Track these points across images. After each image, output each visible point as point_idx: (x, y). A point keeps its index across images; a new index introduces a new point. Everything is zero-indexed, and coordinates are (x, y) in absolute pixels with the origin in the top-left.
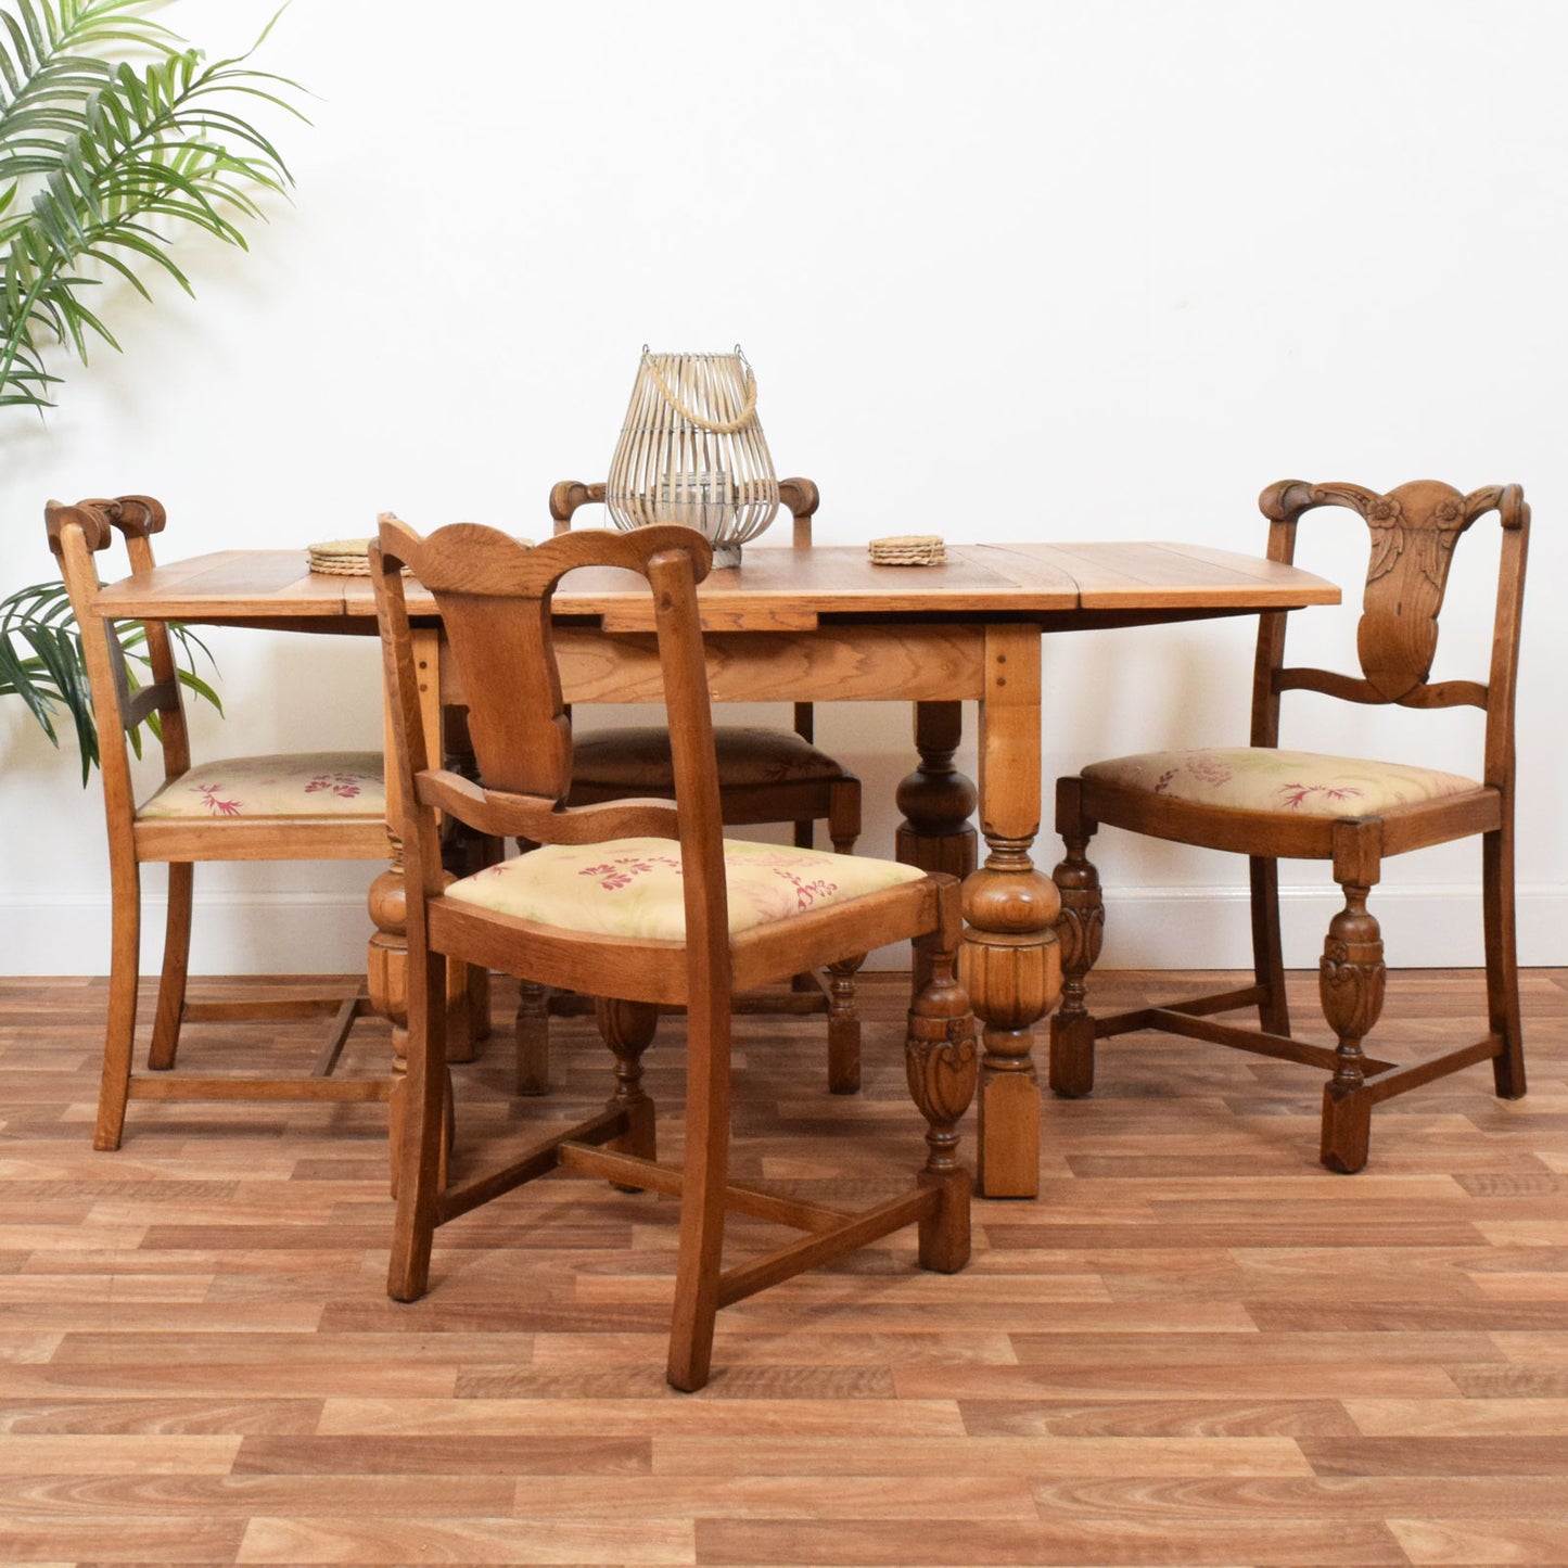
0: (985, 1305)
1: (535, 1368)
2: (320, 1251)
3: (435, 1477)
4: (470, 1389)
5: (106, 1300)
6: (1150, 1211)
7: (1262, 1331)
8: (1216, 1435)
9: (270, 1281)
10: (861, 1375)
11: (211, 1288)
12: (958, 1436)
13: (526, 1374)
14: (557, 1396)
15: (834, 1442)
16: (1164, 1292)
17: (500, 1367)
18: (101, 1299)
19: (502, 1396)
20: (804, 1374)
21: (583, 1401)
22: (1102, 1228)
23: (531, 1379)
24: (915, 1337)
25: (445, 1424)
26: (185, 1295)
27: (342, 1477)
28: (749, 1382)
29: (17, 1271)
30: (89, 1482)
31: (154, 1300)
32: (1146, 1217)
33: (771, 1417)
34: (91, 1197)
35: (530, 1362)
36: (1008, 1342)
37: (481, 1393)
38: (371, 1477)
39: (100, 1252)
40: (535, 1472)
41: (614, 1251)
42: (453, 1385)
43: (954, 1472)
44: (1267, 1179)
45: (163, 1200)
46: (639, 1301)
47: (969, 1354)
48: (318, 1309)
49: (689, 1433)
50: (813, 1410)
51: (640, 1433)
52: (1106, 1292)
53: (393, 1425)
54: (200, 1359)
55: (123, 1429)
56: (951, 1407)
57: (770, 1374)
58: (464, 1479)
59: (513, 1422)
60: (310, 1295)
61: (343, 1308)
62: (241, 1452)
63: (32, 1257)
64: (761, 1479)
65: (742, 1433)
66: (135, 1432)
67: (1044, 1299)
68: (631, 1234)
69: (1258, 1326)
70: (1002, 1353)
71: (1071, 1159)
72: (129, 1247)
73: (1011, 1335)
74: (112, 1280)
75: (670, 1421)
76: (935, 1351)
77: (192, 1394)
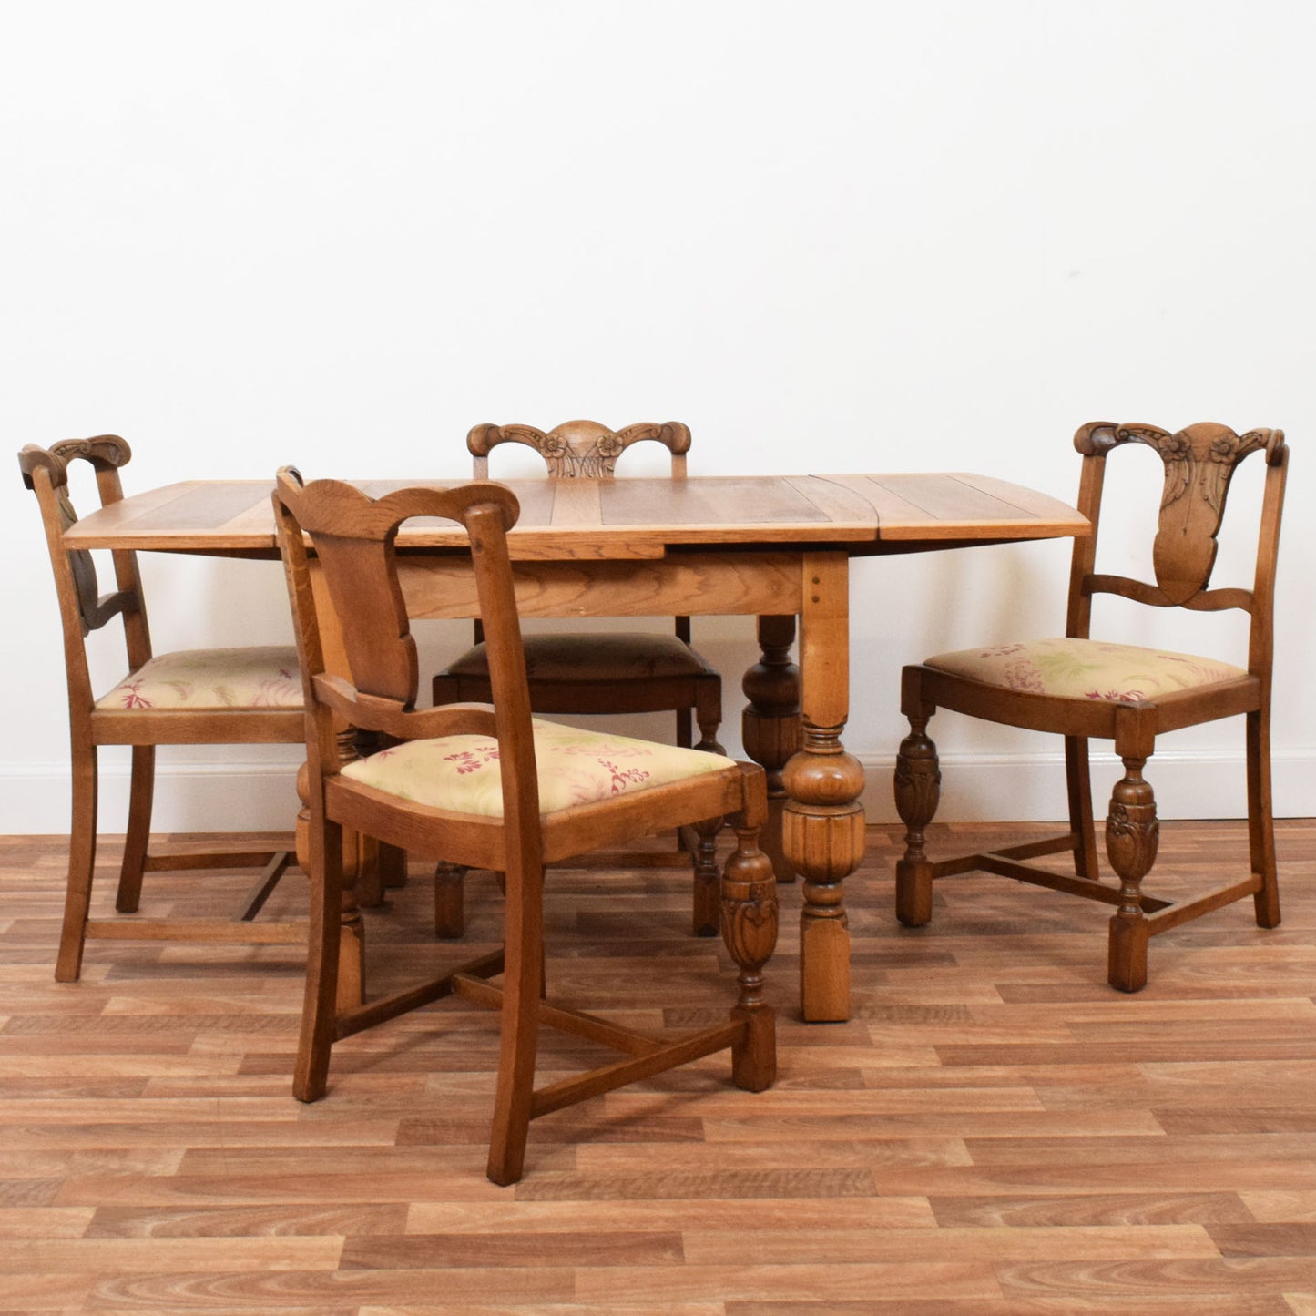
0: (942, 1115)
1: (580, 1174)
2: (390, 1075)
3: (507, 1269)
4: (527, 1192)
5: (217, 1120)
6: (1067, 1031)
7: (1168, 1133)
8: (1139, 1223)
9: (350, 1101)
10: (848, 1176)
12: (930, 1228)
13: (573, 1179)
14: (600, 1197)
15: (832, 1234)
16: (1086, 1101)
17: (551, 1173)
18: (212, 1119)
19: (555, 1199)
20: (801, 1176)
21: (622, 1202)
22: (1032, 1047)
23: (577, 1184)
24: (888, 1143)
25: (510, 1224)
26: (283, 1115)
27: (431, 1270)
28: (756, 1184)
29: (139, 1095)
30: (223, 1278)
31: (256, 1119)
32: (1065, 1037)
33: (778, 1213)
34: (193, 1030)
35: (575, 1169)
36: (965, 1147)
37: (538, 1196)
38: (454, 1271)
39: (206, 1077)
40: (590, 1264)
43: (931, 1258)
44: (1161, 1003)
45: (252, 1032)
47: (933, 1157)
48: (394, 1124)
49: (712, 1228)
50: (812, 1207)
51: (673, 1229)
52: (1039, 1102)
53: (468, 1225)
54: (303, 1170)
55: (245, 1232)
56: (922, 1203)
57: (771, 1178)
58: (531, 1270)
59: (569, 1221)
60: (385, 1114)
61: (416, 1123)
62: (345, 1251)
63: (149, 1083)
64: (776, 1266)
65: (756, 1228)
66: (256, 1234)
67: (989, 1109)
69: (1166, 1130)
70: (960, 1156)
71: (1000, 988)
72: (229, 1073)
73: (965, 1140)
74: (219, 1103)
75: (695, 1218)
76: (905, 1155)
77: (298, 1201)
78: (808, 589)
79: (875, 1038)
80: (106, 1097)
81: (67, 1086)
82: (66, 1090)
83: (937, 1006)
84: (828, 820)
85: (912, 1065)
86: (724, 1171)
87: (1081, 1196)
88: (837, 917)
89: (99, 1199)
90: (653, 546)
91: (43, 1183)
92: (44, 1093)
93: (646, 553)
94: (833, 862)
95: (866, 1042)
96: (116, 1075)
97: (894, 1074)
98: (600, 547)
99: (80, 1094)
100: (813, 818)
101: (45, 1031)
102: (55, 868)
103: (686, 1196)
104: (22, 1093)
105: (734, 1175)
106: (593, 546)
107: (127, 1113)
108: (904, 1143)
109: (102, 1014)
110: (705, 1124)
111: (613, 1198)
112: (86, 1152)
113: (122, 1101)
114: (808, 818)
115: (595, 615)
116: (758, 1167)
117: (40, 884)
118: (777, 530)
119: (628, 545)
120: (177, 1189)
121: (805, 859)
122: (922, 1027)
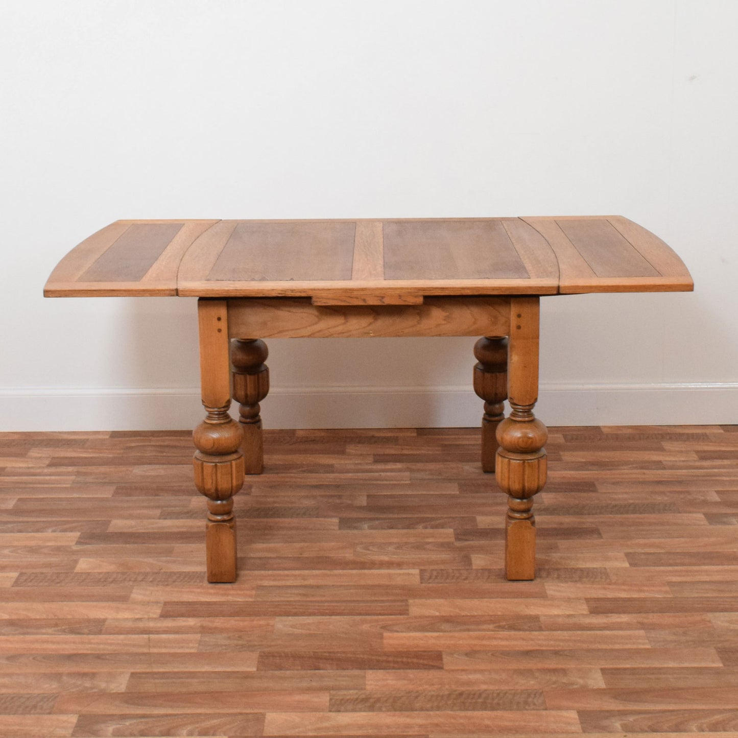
0: (588, 651)
1: (368, 692)
2: (252, 618)
4: (338, 706)
5: (148, 651)
6: (667, 588)
7: (725, 665)
8: (703, 731)
9: (229, 638)
10: (529, 695)
11: (200, 643)
12: (578, 733)
13: (364, 696)
14: (380, 710)
16: (675, 641)
17: (351, 692)
18: (145, 650)
19: (354, 710)
20: (501, 695)
21: (393, 713)
22: (644, 600)
23: (365, 700)
24: (555, 671)
25: (328, 729)
26: (188, 648)
28: (474, 701)
29: (100, 632)
31: (172, 651)
32: (666, 592)
33: (487, 722)
34: (131, 583)
35: (365, 689)
36: (600, 674)
37: (342, 708)
39: (140, 619)
41: (402, 617)
42: (328, 704)
44: (726, 567)
45: (167, 585)
46: (415, 649)
47: (581, 681)
48: (255, 656)
49: (447, 732)
50: (507, 717)
51: (423, 733)
52: (647, 641)
53: (301, 729)
54: (202, 688)
55: (168, 733)
56: (573, 715)
57: (484, 695)
59: (361, 727)
60: (250, 647)
61: (268, 655)
63: (106, 623)
65: (473, 732)
66: (175, 734)
67: (617, 647)
68: (407, 605)
69: (723, 663)
70: (597, 681)
71: (627, 555)
72: (155, 616)
73: (602, 669)
74: (149, 638)
75: (437, 725)
76: (565, 680)
77: (199, 711)
78: (514, 321)
79: (549, 593)
80: (79, 633)
81: (56, 625)
82: (56, 629)
83: (589, 568)
84: (524, 462)
85: (572, 613)
86: (455, 691)
87: (669, 711)
88: (528, 519)
89: (79, 709)
90: (416, 297)
91: (45, 697)
92: (44, 631)
93: (411, 301)
94: (526, 488)
95: (543, 596)
96: (86, 617)
97: (560, 620)
98: (383, 297)
99: (64, 631)
100: (515, 461)
101: (41, 584)
102: (40, 458)
103: (432, 709)
104: (29, 630)
105: (461, 694)
106: (378, 296)
107: (93, 646)
108: (564, 672)
109: (75, 571)
110: (444, 656)
111: (388, 711)
112: (70, 675)
113: (91, 637)
114: (511, 461)
115: (380, 336)
116: (476, 688)
117: (32, 470)
119: (400, 296)
120: (126, 702)
121: (509, 485)
122: (579, 585)
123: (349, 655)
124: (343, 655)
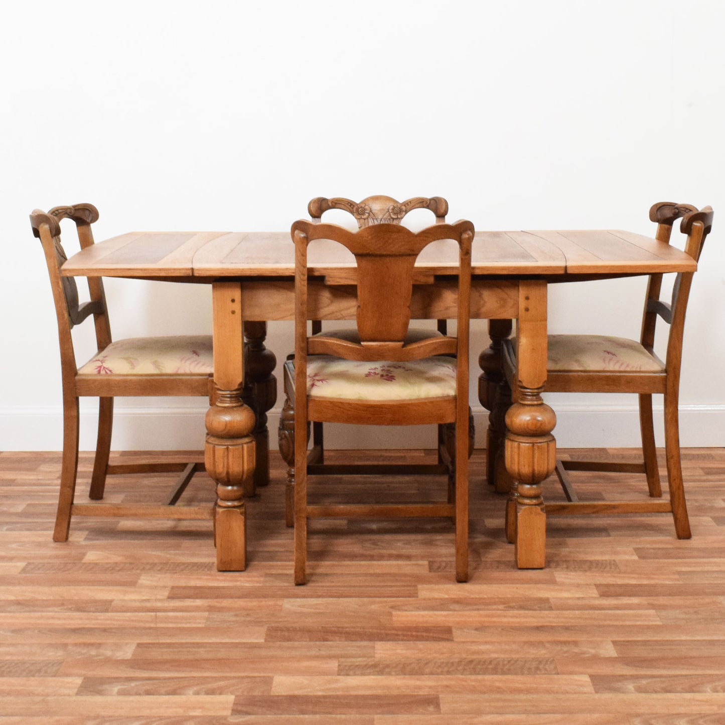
0: (599, 626)
1: (377, 660)
2: (260, 599)
3: (334, 716)
4: (345, 670)
5: (155, 626)
6: (677, 577)
8: (717, 692)
9: (236, 615)
10: (540, 662)
11: (207, 619)
12: (591, 693)
13: (373, 663)
14: (389, 674)
15: (530, 697)
16: (687, 619)
17: (360, 659)
18: (152, 625)
19: (363, 674)
20: (512, 662)
21: (402, 676)
22: (654, 586)
23: (375, 666)
24: (565, 643)
25: (335, 689)
26: (195, 623)
27: (287, 716)
28: (484, 667)
29: (107, 611)
30: (161, 720)
31: (179, 625)
32: (675, 579)
33: (497, 684)
34: (138, 571)
35: (374, 657)
36: (612, 646)
37: (351, 673)
38: (301, 716)
39: (148, 600)
40: (382, 713)
41: (410, 599)
42: (337, 669)
43: (591, 711)
45: (176, 573)
46: (425, 625)
47: (593, 651)
48: (263, 630)
49: (458, 692)
50: (518, 680)
51: (433, 693)
52: (658, 619)
53: (309, 690)
54: (209, 656)
55: (174, 693)
56: (586, 679)
57: (494, 663)
58: (348, 716)
59: (369, 688)
60: (257, 623)
61: (276, 629)
62: (234, 704)
63: (113, 603)
64: (495, 715)
65: (485, 693)
66: (180, 694)
67: (628, 623)
68: (417, 590)
70: (610, 651)
71: (636, 550)
72: (162, 598)
73: (613, 642)
74: (156, 615)
75: (447, 686)
76: (576, 650)
77: (206, 674)
78: (522, 304)
79: (558, 580)
80: (87, 612)
81: (63, 605)
82: (62, 607)
83: (598, 561)
85: (582, 596)
86: (465, 658)
87: (682, 676)
88: (537, 505)
89: (83, 672)
90: (427, 276)
91: (50, 663)
92: (50, 609)
93: (422, 280)
94: (536, 471)
95: (553, 582)
96: (93, 598)
97: (570, 602)
99: (70, 610)
100: (524, 444)
101: (48, 572)
102: (50, 472)
103: (442, 673)
104: (35, 609)
105: (471, 662)
107: (99, 621)
108: (575, 643)
109: (84, 561)
110: (454, 630)
111: (397, 675)
112: (76, 645)
113: (98, 614)
114: (521, 444)
116: (486, 656)
117: (42, 482)
118: (504, 267)
120: (132, 667)
121: (519, 470)
122: (588, 573)
123: (358, 630)
124: (352, 630)
